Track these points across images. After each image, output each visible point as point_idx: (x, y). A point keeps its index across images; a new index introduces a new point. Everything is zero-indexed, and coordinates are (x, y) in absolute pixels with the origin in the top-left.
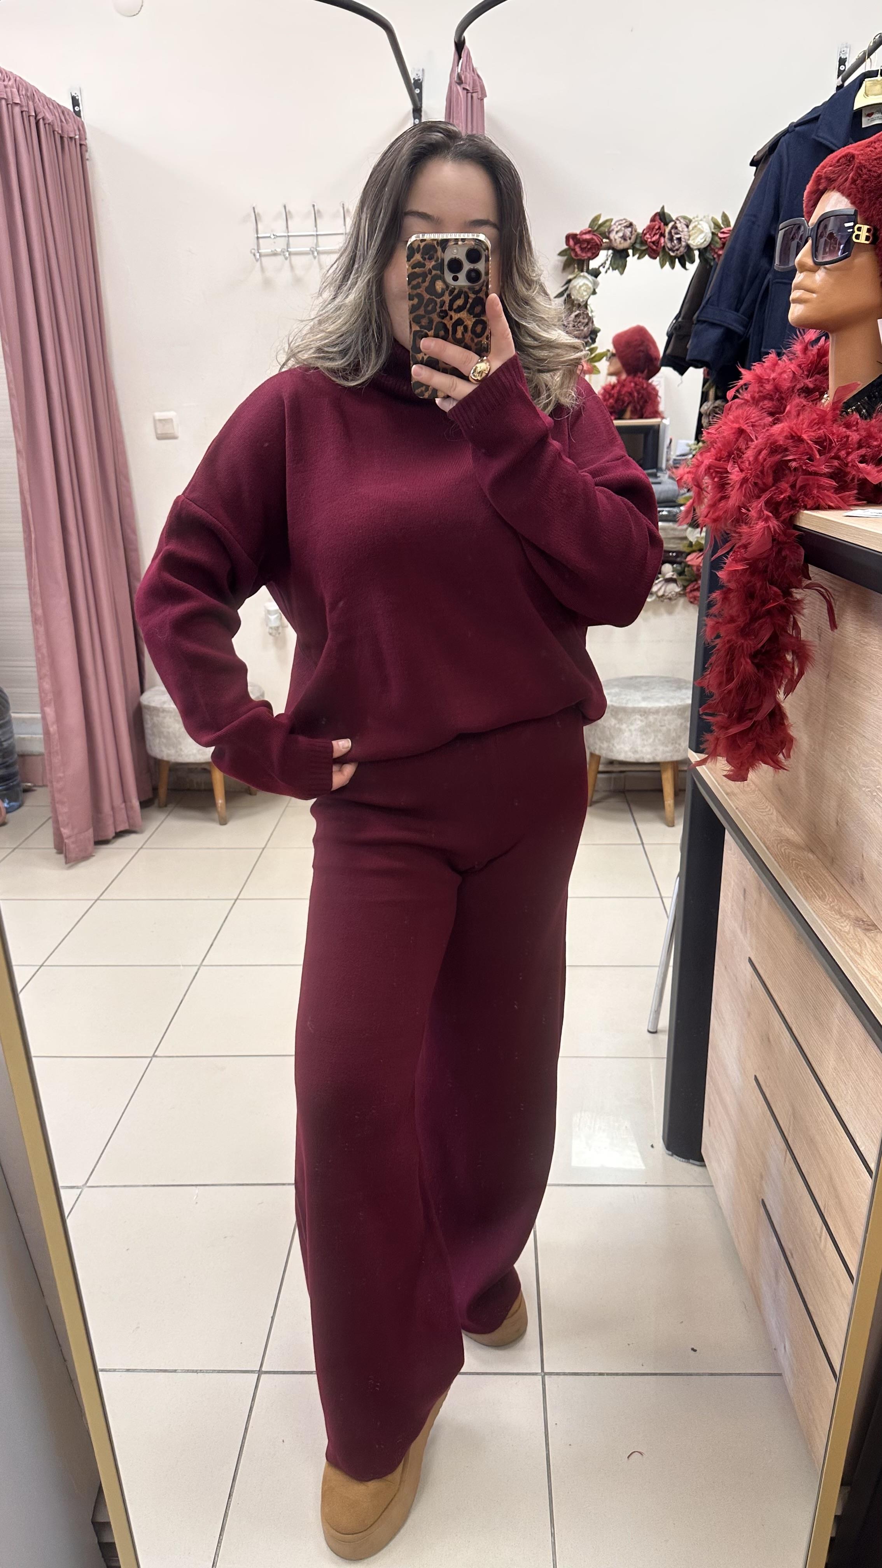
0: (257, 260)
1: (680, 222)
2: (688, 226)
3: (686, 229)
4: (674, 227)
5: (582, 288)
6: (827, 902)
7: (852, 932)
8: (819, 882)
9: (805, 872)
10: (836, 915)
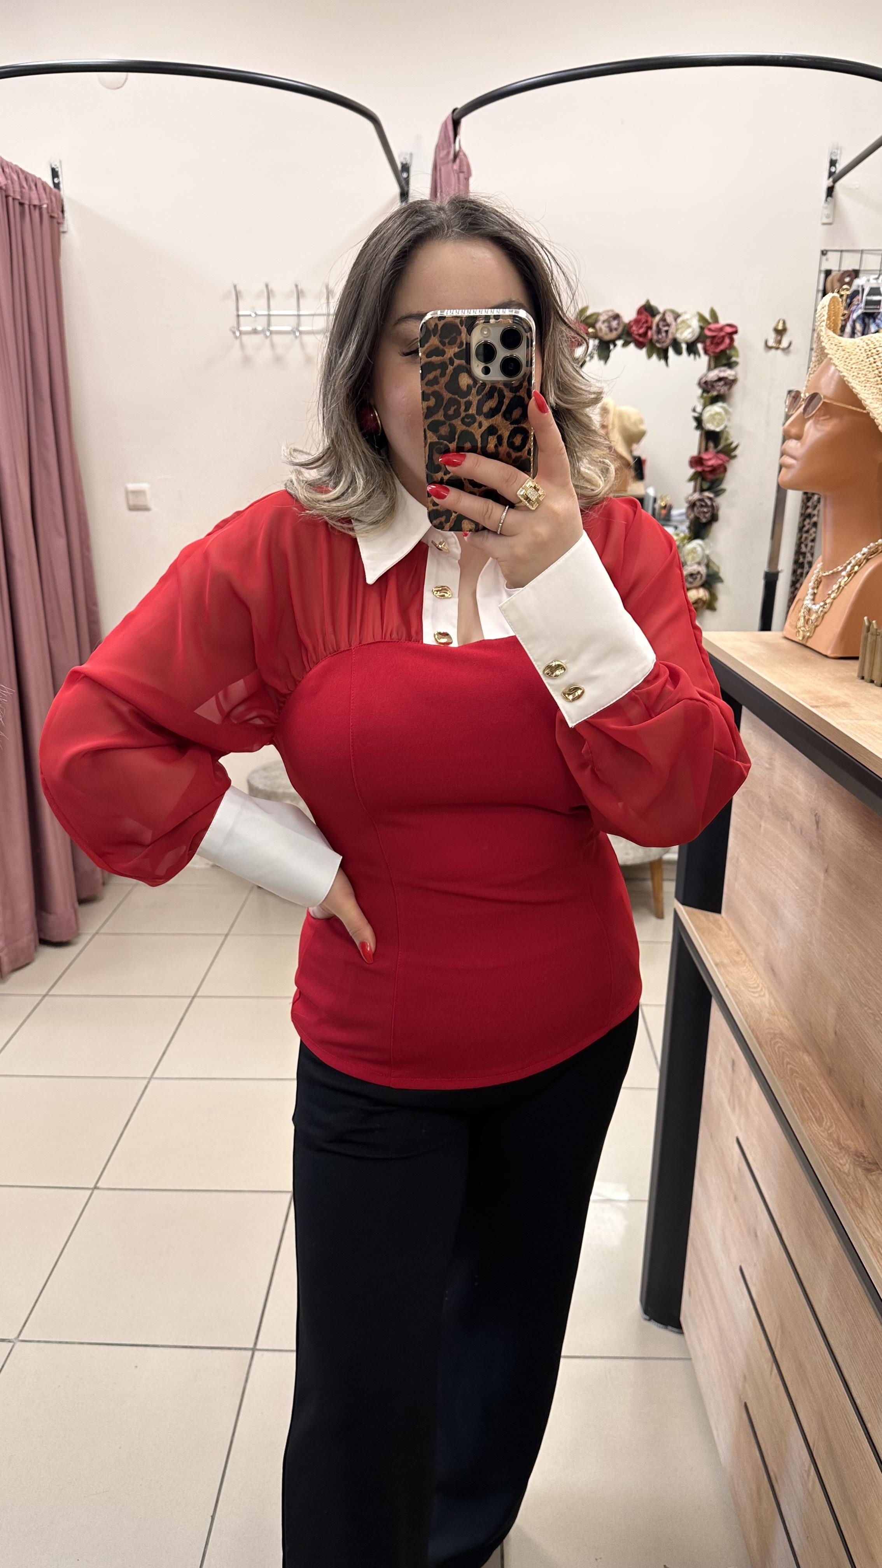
0: (237, 337)
3: (674, 323)
4: (662, 319)
6: (825, 1128)
7: (852, 1173)
8: (816, 1097)
9: (801, 1082)
10: (835, 1146)
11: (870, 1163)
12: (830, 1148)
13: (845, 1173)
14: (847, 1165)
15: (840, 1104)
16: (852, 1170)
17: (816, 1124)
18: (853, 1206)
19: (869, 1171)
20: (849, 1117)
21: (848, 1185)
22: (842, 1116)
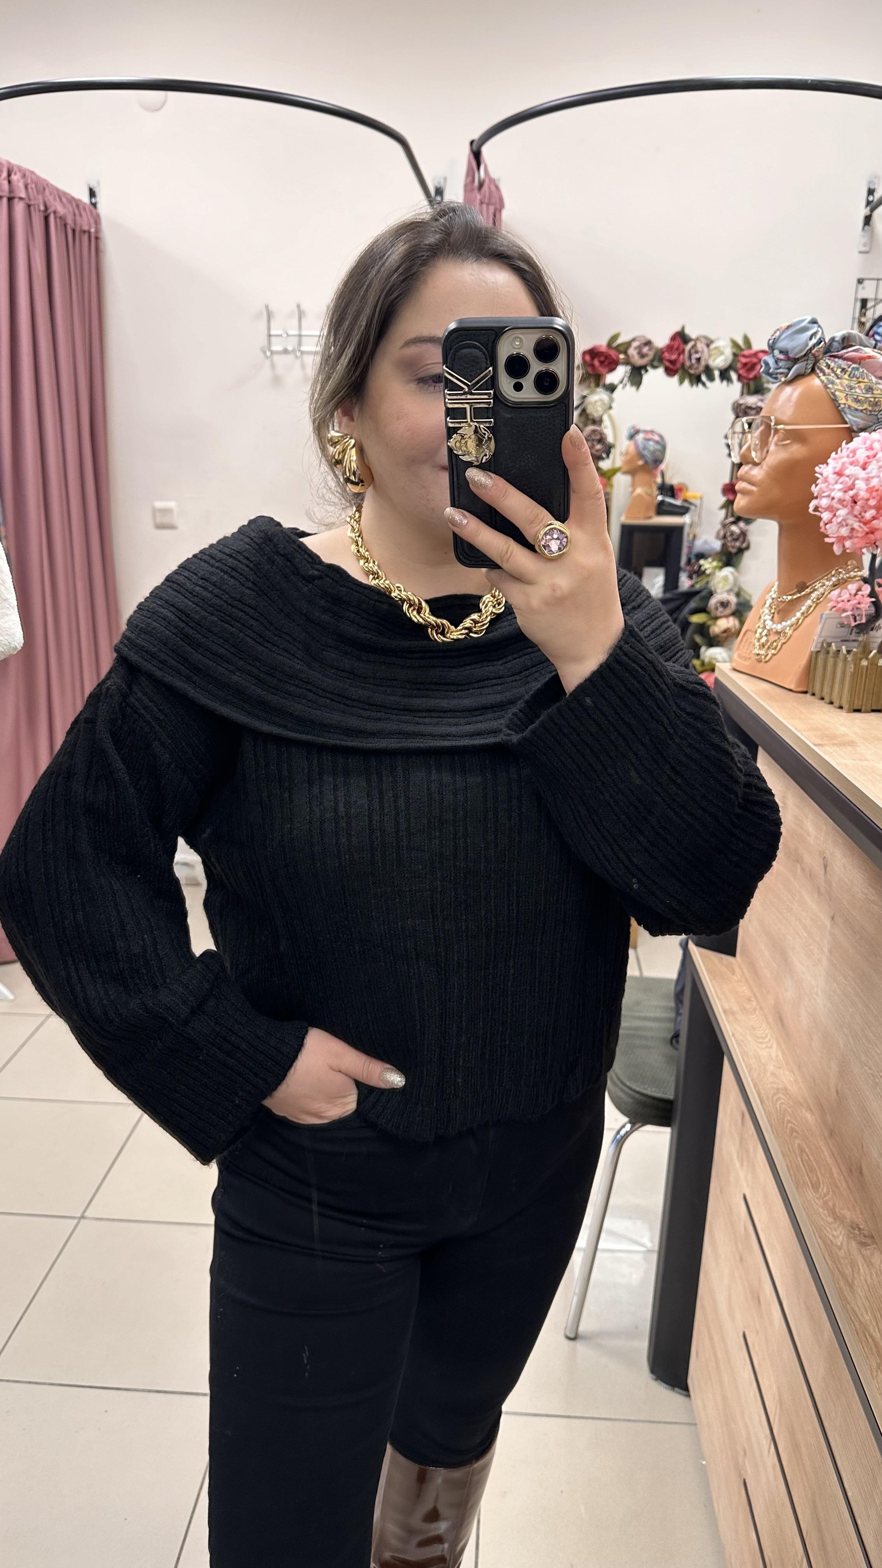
0: (267, 357)
1: (701, 342)
2: (708, 346)
3: (706, 349)
4: (694, 346)
5: (599, 403)
6: (821, 1195)
7: (845, 1247)
8: (815, 1160)
9: (799, 1142)
10: (829, 1216)
11: (865, 1236)
12: (824, 1217)
13: (837, 1246)
14: (841, 1237)
15: (840, 1169)
16: (845, 1243)
17: (812, 1191)
18: (842, 1284)
19: (863, 1244)
20: (847, 1182)
21: (838, 1259)
22: (840, 1183)
